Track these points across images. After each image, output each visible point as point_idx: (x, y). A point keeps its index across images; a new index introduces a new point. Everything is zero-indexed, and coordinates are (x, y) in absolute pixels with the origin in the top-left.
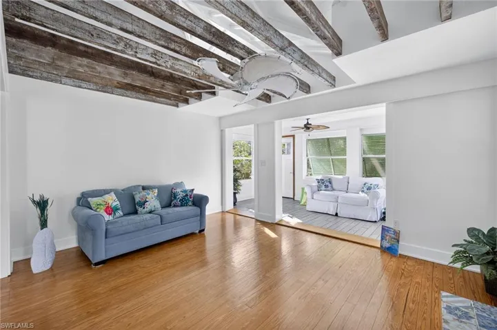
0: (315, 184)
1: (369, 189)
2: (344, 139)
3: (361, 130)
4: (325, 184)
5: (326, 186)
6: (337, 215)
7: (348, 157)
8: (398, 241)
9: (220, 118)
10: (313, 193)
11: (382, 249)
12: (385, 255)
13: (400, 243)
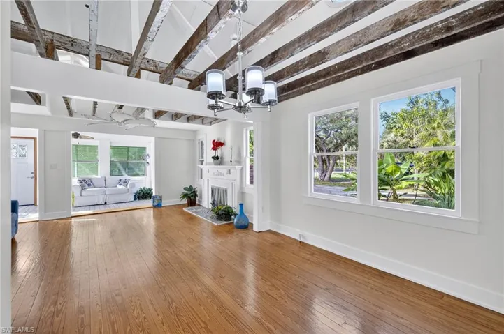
0: (79, 184)
1: (125, 182)
2: (97, 146)
3: (111, 143)
4: (88, 183)
5: (89, 185)
6: (106, 203)
8: (161, 200)
10: (81, 191)
11: (155, 207)
12: (156, 210)
13: (163, 201)
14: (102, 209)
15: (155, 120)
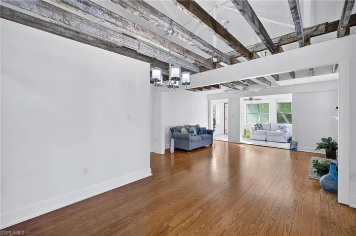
0: (254, 127)
1: (282, 128)
2: (268, 104)
3: (277, 100)
4: (259, 127)
5: (259, 128)
6: (266, 141)
7: (270, 114)
8: (297, 145)
9: (208, 95)
10: (253, 131)
11: (290, 150)
12: (292, 152)
13: (298, 146)
14: (264, 143)
15: (277, 82)
